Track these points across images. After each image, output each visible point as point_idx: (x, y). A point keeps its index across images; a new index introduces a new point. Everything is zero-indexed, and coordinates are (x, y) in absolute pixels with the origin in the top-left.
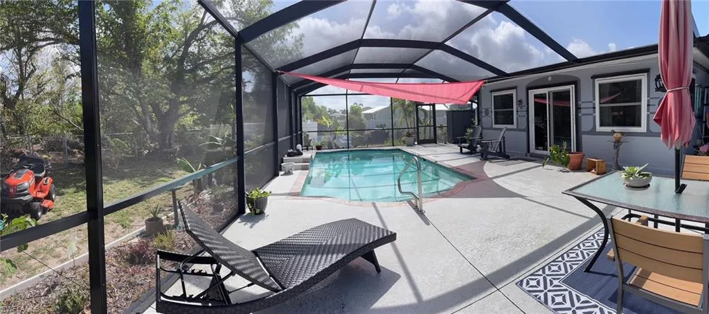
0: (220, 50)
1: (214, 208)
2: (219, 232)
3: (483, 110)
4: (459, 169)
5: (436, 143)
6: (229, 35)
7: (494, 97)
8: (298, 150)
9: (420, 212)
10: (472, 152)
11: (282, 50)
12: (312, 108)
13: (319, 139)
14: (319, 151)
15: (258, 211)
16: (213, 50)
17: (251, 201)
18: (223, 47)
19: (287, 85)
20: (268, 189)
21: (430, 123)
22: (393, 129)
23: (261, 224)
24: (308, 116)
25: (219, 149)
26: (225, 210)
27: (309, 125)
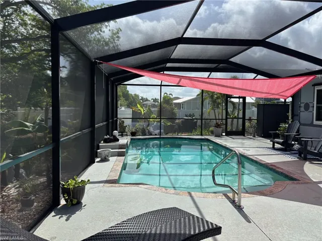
0: (31, 31)
1: (22, 204)
2: (29, 231)
3: (302, 105)
4: (275, 166)
5: (244, 136)
6: (42, 18)
7: (318, 91)
8: (115, 136)
9: (239, 208)
10: (286, 148)
11: (99, 41)
12: (126, 95)
13: (134, 126)
14: (134, 137)
15: (75, 201)
16: (22, 30)
17: (66, 191)
18: (34, 29)
19: (105, 74)
20: (84, 177)
21: (238, 114)
22: (202, 119)
23: (78, 215)
24: (123, 103)
25: (30, 135)
26: (35, 204)
27: (124, 112)
